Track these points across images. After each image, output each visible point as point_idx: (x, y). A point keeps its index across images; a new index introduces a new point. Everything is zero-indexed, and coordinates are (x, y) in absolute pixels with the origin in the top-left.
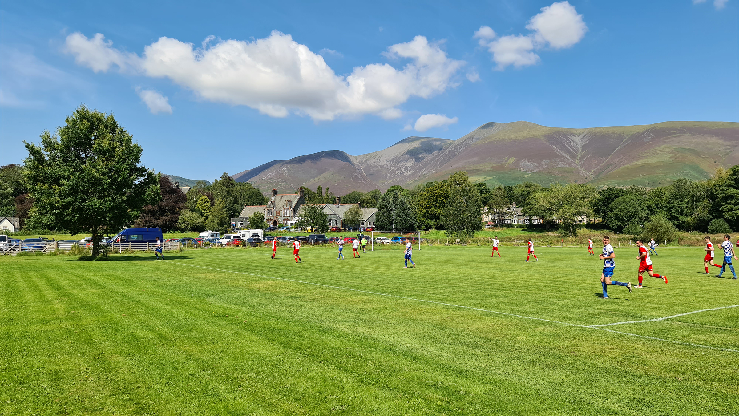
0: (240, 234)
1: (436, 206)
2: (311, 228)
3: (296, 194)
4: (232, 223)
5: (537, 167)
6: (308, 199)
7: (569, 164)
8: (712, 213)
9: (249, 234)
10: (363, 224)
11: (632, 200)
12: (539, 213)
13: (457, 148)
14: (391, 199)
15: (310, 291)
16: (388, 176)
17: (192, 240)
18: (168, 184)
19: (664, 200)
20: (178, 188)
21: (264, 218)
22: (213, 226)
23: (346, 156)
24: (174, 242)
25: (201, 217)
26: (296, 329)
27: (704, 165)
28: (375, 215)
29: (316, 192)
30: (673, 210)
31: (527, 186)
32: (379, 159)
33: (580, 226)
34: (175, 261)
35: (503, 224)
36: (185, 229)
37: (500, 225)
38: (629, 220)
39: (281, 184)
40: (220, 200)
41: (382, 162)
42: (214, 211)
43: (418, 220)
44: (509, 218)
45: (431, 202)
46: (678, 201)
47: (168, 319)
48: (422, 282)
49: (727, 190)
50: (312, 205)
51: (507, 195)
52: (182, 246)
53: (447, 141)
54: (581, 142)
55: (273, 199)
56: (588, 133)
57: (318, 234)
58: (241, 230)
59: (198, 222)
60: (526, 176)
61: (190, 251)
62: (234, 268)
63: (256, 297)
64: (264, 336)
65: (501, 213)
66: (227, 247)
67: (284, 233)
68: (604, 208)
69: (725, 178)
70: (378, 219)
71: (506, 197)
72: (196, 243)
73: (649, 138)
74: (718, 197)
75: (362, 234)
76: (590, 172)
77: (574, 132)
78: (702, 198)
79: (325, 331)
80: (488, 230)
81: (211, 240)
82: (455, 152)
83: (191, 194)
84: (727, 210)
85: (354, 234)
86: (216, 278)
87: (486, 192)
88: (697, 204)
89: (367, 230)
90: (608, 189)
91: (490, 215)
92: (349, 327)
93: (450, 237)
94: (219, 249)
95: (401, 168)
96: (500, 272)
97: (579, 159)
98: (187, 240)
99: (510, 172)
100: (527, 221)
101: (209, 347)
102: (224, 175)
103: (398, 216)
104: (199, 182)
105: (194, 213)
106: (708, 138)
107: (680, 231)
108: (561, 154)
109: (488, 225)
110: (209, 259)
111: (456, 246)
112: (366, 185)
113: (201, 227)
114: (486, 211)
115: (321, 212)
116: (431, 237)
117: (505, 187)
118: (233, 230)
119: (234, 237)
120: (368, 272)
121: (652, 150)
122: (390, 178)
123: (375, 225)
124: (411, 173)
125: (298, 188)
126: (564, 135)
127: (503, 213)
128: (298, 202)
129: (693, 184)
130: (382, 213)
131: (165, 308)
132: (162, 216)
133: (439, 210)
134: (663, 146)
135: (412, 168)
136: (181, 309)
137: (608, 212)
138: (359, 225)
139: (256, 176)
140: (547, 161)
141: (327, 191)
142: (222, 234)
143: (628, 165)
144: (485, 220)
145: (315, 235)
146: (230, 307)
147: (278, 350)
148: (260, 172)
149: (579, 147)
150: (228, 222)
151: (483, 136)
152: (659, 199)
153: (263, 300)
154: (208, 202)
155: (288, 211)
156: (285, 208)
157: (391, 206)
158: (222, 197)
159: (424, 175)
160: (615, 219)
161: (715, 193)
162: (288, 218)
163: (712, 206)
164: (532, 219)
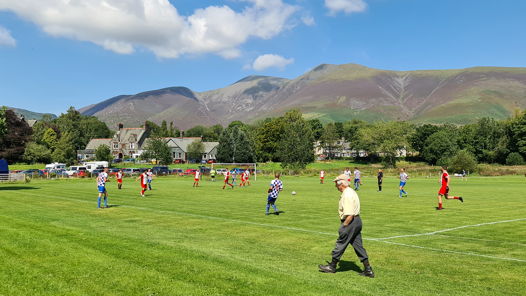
0: (86, 165)
1: (272, 140)
2: (156, 160)
3: (141, 128)
4: (78, 155)
5: (365, 105)
6: (153, 133)
7: (393, 103)
8: (510, 148)
9: (94, 165)
10: (205, 157)
11: (444, 136)
12: (365, 147)
13: (294, 87)
14: (232, 133)
15: (147, 216)
16: (231, 112)
17: (39, 172)
18: (14, 117)
19: (470, 137)
20: (25, 121)
21: (110, 151)
22: (59, 158)
23: (191, 92)
24: (19, 173)
25: (47, 149)
26: (128, 244)
27: (506, 106)
28: (216, 149)
29: (161, 126)
30: (478, 145)
31: (355, 123)
32: (222, 96)
33: (398, 159)
34: (21, 191)
35: (333, 156)
36: (32, 161)
37: (331, 158)
38: (442, 153)
39: (127, 118)
40: (66, 133)
41: (225, 99)
42: (61, 144)
43: (257, 153)
44: (339, 151)
45: (268, 137)
46: (483, 137)
47: (14, 238)
48: (249, 207)
49: (522, 127)
50: (156, 138)
51: (337, 131)
52: (28, 177)
53: (284, 80)
54: (404, 83)
55: (118, 132)
56: (410, 75)
57: (161, 166)
58: (87, 162)
59: (44, 154)
60: (355, 113)
61: (36, 181)
62: (79, 197)
63: (97, 221)
64: (99, 249)
65: (332, 147)
66: (73, 178)
67: (129, 165)
68: (421, 143)
69: (521, 117)
70: (219, 152)
71: (337, 132)
72: (42, 174)
73: (461, 81)
74: (515, 133)
75: (203, 166)
76: (412, 110)
77: (398, 74)
78: (502, 135)
79: (152, 245)
80: (320, 162)
81: (58, 172)
82: (292, 90)
83: (37, 127)
84: (522, 145)
85: (196, 166)
86: (60, 206)
87: (319, 127)
88: (498, 139)
89: (209, 162)
90: (425, 125)
91: (322, 149)
92: (175, 243)
93: (285, 169)
94: (65, 180)
95: (243, 104)
96: (319, 199)
97: (402, 99)
98: (33, 171)
99: (341, 109)
100: (354, 154)
101: (51, 258)
102: (71, 109)
103: (237, 149)
104: (45, 116)
105: (41, 145)
106: (510, 82)
107: (484, 163)
108: (386, 94)
109: (320, 157)
110: (55, 189)
111: (289, 177)
112: (210, 120)
113: (47, 159)
114: (319, 145)
115: (165, 145)
116: (267, 169)
117: (336, 124)
118: (79, 162)
119: (80, 168)
120: (203, 200)
121: (464, 92)
122: (232, 113)
123: (216, 157)
124: (251, 109)
125: (143, 122)
126: (389, 77)
127: (334, 147)
128: (143, 135)
129: (495, 122)
130: (223, 147)
131: (11, 230)
132: (7, 148)
133: (275, 144)
134: (473, 89)
135: (252, 105)
136: (27, 231)
137: (424, 146)
138: (201, 157)
139: (102, 110)
140: (374, 100)
141: (171, 126)
142: (68, 166)
143: (444, 105)
144: (318, 153)
145: (159, 167)
146: (72, 229)
147: (109, 259)
148: (106, 106)
149: (402, 88)
150: (74, 154)
151: (317, 76)
152: (467, 135)
153: (103, 224)
154: (54, 135)
155: (133, 144)
156: (131, 141)
157: (231, 140)
158: (68, 130)
159: (263, 111)
160: (430, 153)
161: (513, 131)
162: (134, 150)
163: (510, 142)
164: (359, 152)
